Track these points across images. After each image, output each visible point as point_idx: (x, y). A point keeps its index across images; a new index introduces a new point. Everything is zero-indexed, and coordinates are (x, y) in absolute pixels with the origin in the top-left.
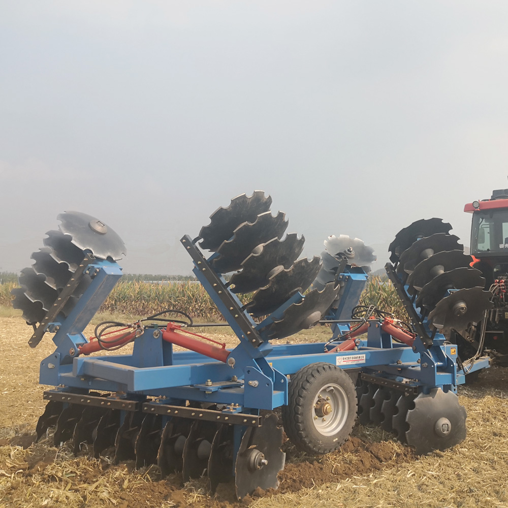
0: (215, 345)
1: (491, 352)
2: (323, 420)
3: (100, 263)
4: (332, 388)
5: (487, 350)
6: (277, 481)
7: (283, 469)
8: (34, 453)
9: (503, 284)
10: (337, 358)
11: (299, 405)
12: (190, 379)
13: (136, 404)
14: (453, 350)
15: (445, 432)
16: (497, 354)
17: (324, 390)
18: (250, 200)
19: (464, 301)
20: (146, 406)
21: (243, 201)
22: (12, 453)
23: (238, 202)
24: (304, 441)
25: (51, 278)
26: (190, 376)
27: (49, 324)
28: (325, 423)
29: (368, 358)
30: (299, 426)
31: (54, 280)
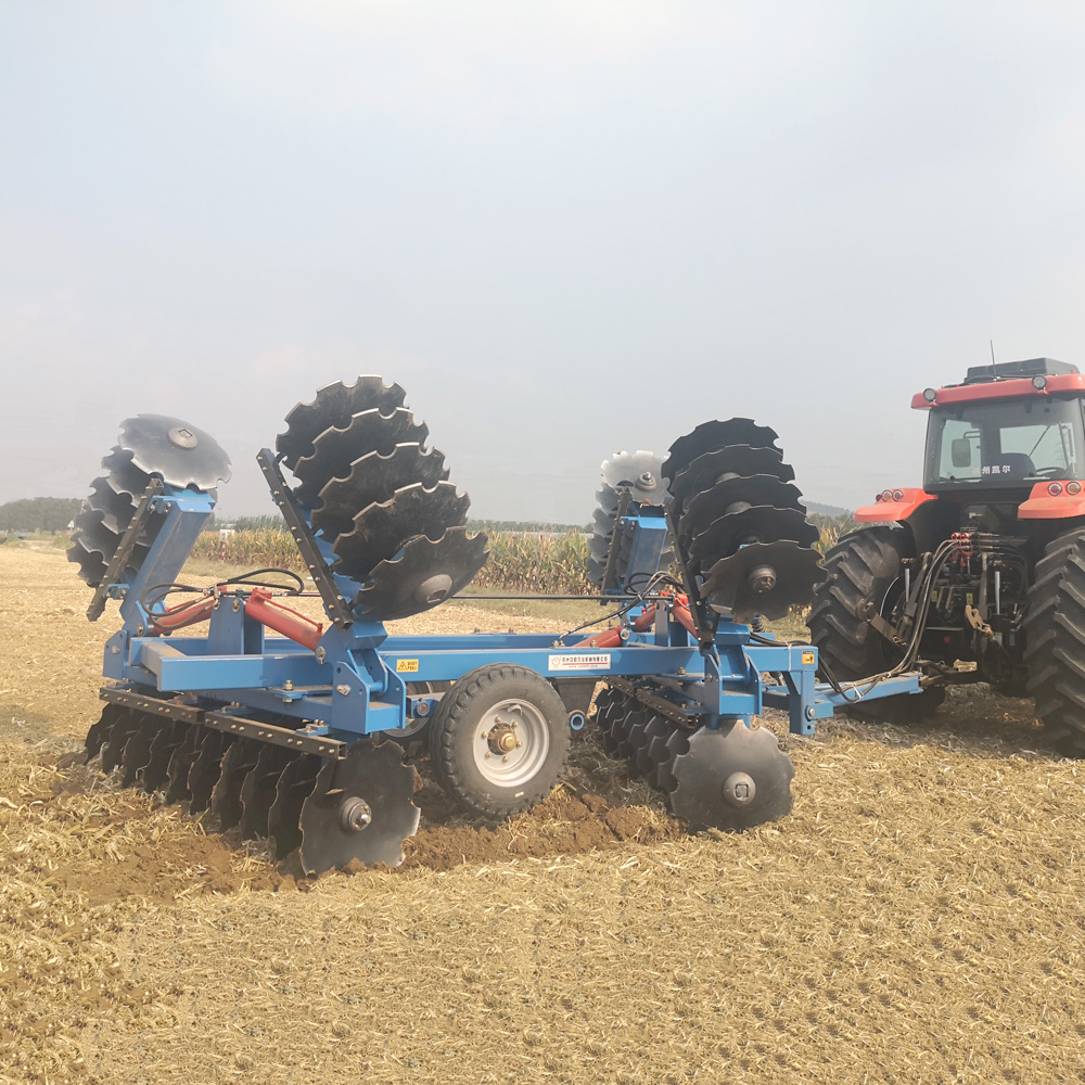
0: (310, 625)
1: (930, 665)
2: (504, 761)
3: (176, 493)
4: (518, 707)
5: (921, 662)
6: (400, 853)
7: (414, 834)
8: (68, 778)
9: (968, 541)
10: (551, 657)
11: (449, 732)
12: (261, 678)
13: (199, 713)
14: (808, 656)
15: (740, 799)
16: (947, 669)
17: (504, 709)
18: (353, 391)
19: (770, 565)
20: (209, 717)
21: (339, 393)
22: (32, 775)
23: (328, 394)
24: (458, 791)
25: (112, 516)
26: (261, 673)
27: (109, 585)
28: (507, 767)
29: (617, 661)
30: (447, 765)
31: (116, 520)
